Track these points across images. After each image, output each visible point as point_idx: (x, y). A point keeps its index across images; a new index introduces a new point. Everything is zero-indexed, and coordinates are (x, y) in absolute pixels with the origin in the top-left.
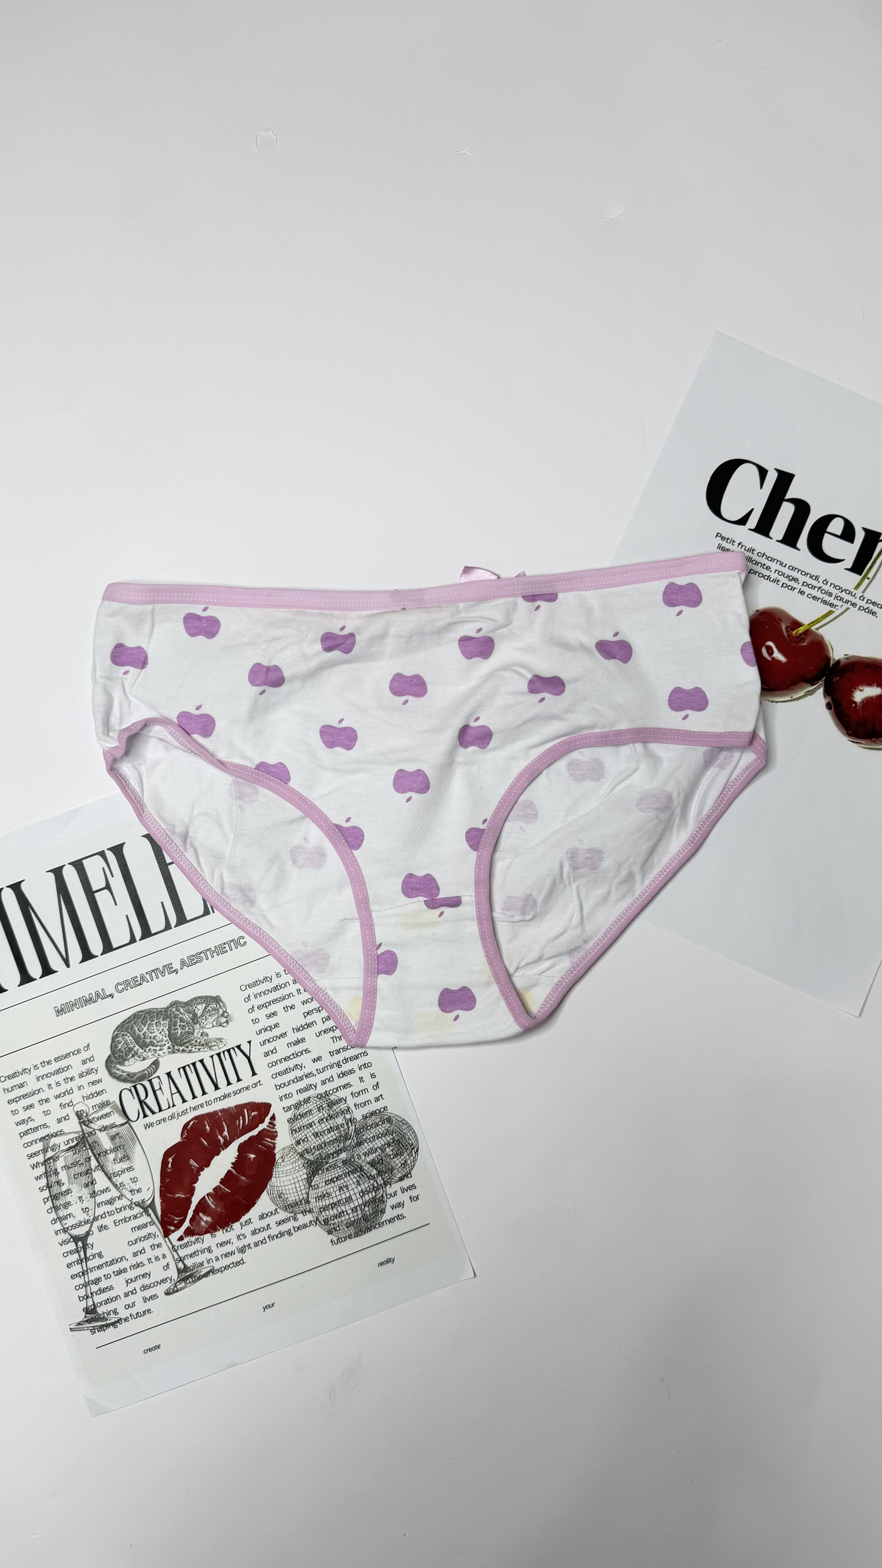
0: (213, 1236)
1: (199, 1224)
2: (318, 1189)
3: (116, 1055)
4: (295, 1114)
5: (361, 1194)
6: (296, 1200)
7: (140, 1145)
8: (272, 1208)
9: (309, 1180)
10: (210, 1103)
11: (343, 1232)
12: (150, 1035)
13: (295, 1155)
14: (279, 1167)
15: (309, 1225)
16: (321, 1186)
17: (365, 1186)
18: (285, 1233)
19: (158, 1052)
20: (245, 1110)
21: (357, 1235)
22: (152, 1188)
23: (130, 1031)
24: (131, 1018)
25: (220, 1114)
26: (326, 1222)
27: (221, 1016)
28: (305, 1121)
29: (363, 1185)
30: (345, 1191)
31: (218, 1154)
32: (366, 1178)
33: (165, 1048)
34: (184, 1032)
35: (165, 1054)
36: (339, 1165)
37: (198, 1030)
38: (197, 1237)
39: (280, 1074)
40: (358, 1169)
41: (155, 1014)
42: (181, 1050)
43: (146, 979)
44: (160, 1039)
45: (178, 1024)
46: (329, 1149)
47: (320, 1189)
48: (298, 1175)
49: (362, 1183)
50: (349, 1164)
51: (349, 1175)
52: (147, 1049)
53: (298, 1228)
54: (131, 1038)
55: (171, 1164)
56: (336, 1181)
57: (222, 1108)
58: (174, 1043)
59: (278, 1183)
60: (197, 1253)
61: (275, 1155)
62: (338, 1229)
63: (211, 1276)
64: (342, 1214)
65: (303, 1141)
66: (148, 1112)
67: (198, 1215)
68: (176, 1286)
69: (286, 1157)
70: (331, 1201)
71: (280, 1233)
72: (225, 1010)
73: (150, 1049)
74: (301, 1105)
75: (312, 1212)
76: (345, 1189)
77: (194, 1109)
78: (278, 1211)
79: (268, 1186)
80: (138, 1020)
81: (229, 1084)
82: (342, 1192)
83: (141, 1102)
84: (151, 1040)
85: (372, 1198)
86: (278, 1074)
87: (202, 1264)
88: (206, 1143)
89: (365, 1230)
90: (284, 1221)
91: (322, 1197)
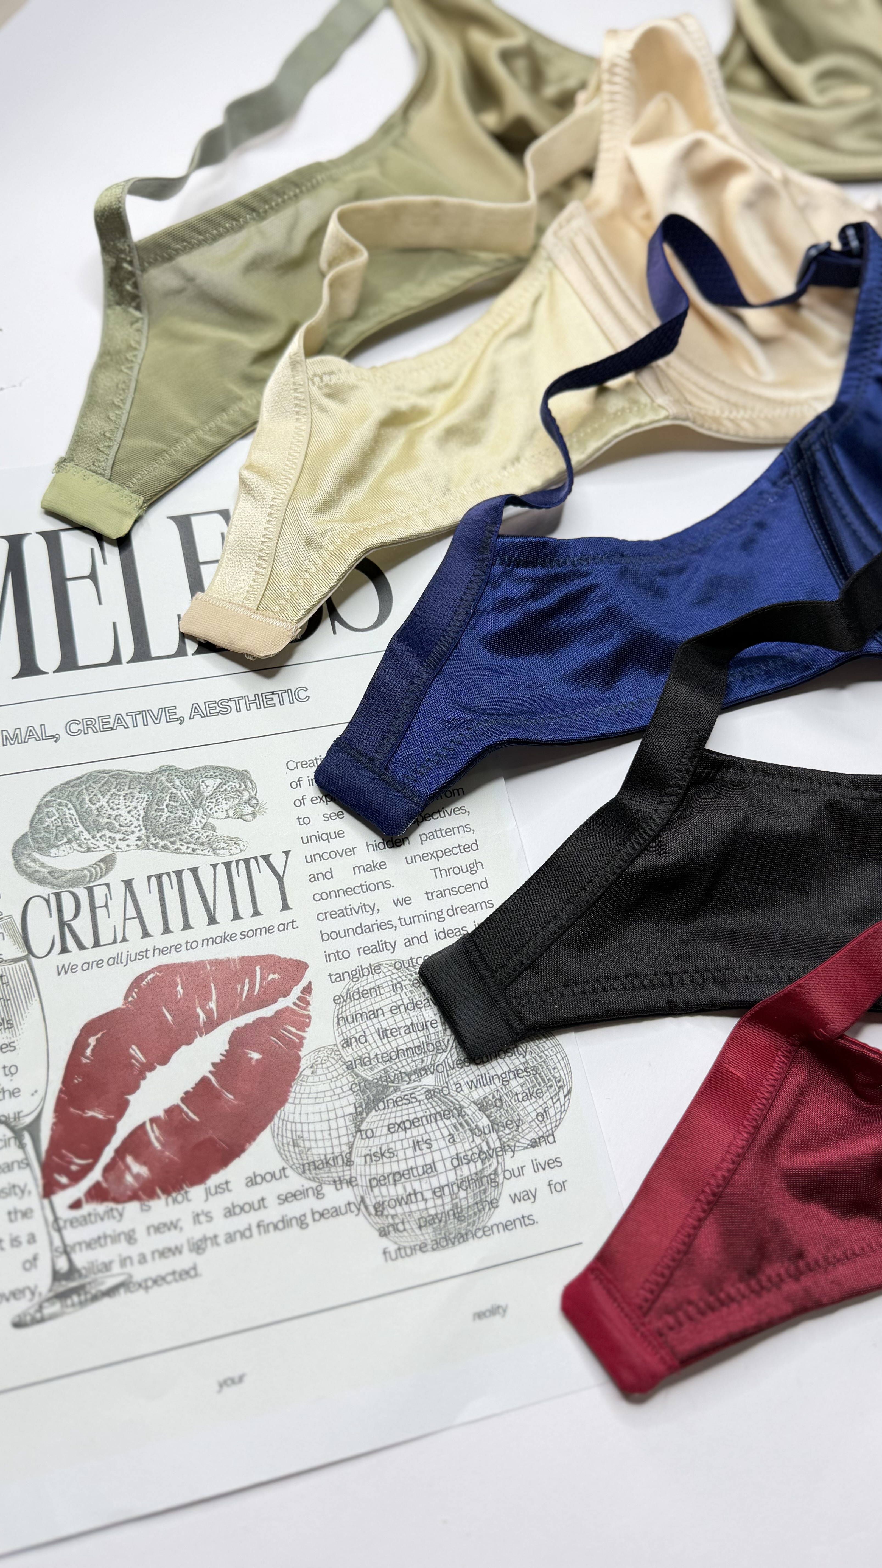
0: (145, 1210)
1: (120, 1179)
2: (372, 1140)
3: (36, 836)
4: (348, 990)
5: (455, 1162)
6: (325, 1155)
7: (39, 1005)
8: (276, 1164)
9: (359, 1117)
10: (194, 945)
11: (410, 1236)
12: (110, 812)
13: (337, 1066)
14: (304, 1083)
15: (343, 1210)
16: (378, 1134)
17: (464, 1146)
18: (294, 1222)
19: (118, 843)
20: (258, 968)
21: (437, 1246)
22: (41, 1093)
23: (74, 799)
24: (82, 780)
25: (209, 968)
26: (379, 1209)
27: (246, 803)
28: (365, 1005)
29: (460, 1144)
30: (424, 1152)
31: (189, 1042)
32: (469, 1133)
33: (133, 838)
34: (173, 817)
35: (128, 849)
36: (419, 1098)
37: (199, 818)
38: (111, 1205)
39: (332, 914)
40: (455, 1111)
41: (128, 780)
42: (160, 846)
43: (124, 724)
44: (126, 822)
45: (165, 803)
46: (404, 1063)
47: (377, 1139)
48: (337, 1104)
49: (458, 1140)
50: (439, 1099)
51: (436, 1121)
52: (98, 835)
53: (322, 1215)
54: (73, 812)
55: (93, 1050)
56: (410, 1128)
57: (215, 957)
58: (151, 833)
59: (297, 1116)
60: (102, 1241)
61: (298, 1059)
62: (401, 1227)
63: (122, 1296)
64: (413, 1197)
65: (356, 1041)
66: (70, 943)
67: (123, 1159)
68: (40, 1308)
69: (320, 1066)
70: (395, 1168)
71: (283, 1221)
72: (253, 794)
73: (104, 835)
74: (364, 975)
75: (354, 1184)
76: (424, 1146)
77: (162, 951)
78: (289, 1172)
79: (276, 1119)
80: (92, 784)
81: (237, 916)
82: (418, 1152)
83: (62, 924)
84: (109, 820)
85: (476, 1174)
86: (328, 915)
87: (107, 1266)
88: (169, 1018)
89: (455, 1238)
90: (294, 1195)
91: (379, 1156)
